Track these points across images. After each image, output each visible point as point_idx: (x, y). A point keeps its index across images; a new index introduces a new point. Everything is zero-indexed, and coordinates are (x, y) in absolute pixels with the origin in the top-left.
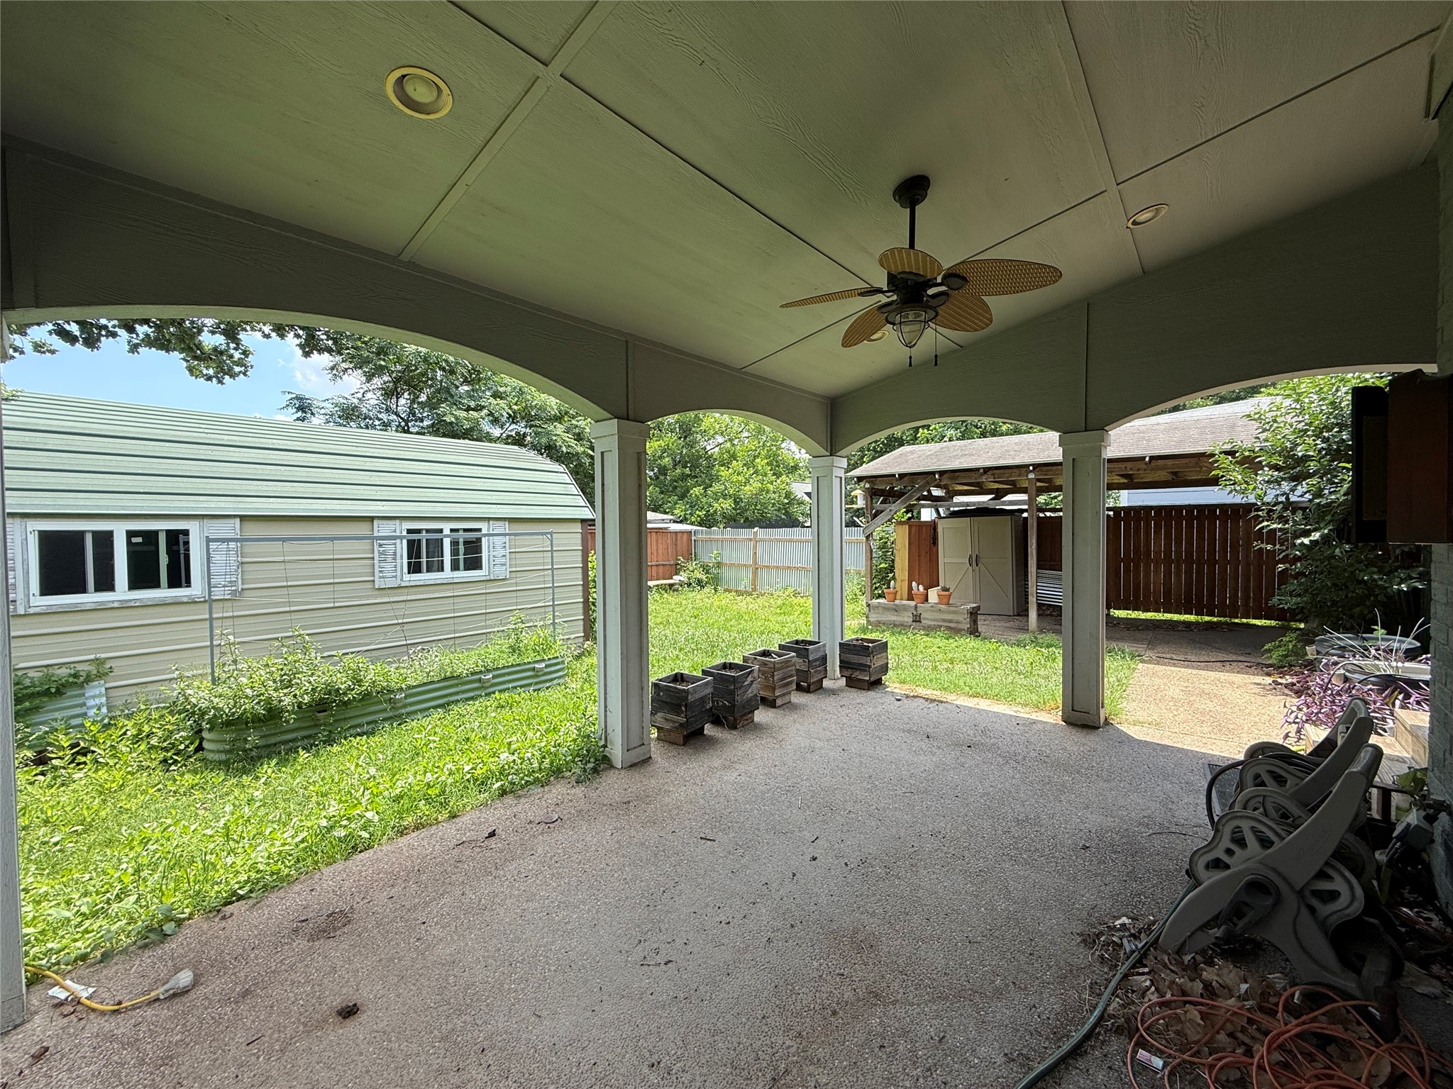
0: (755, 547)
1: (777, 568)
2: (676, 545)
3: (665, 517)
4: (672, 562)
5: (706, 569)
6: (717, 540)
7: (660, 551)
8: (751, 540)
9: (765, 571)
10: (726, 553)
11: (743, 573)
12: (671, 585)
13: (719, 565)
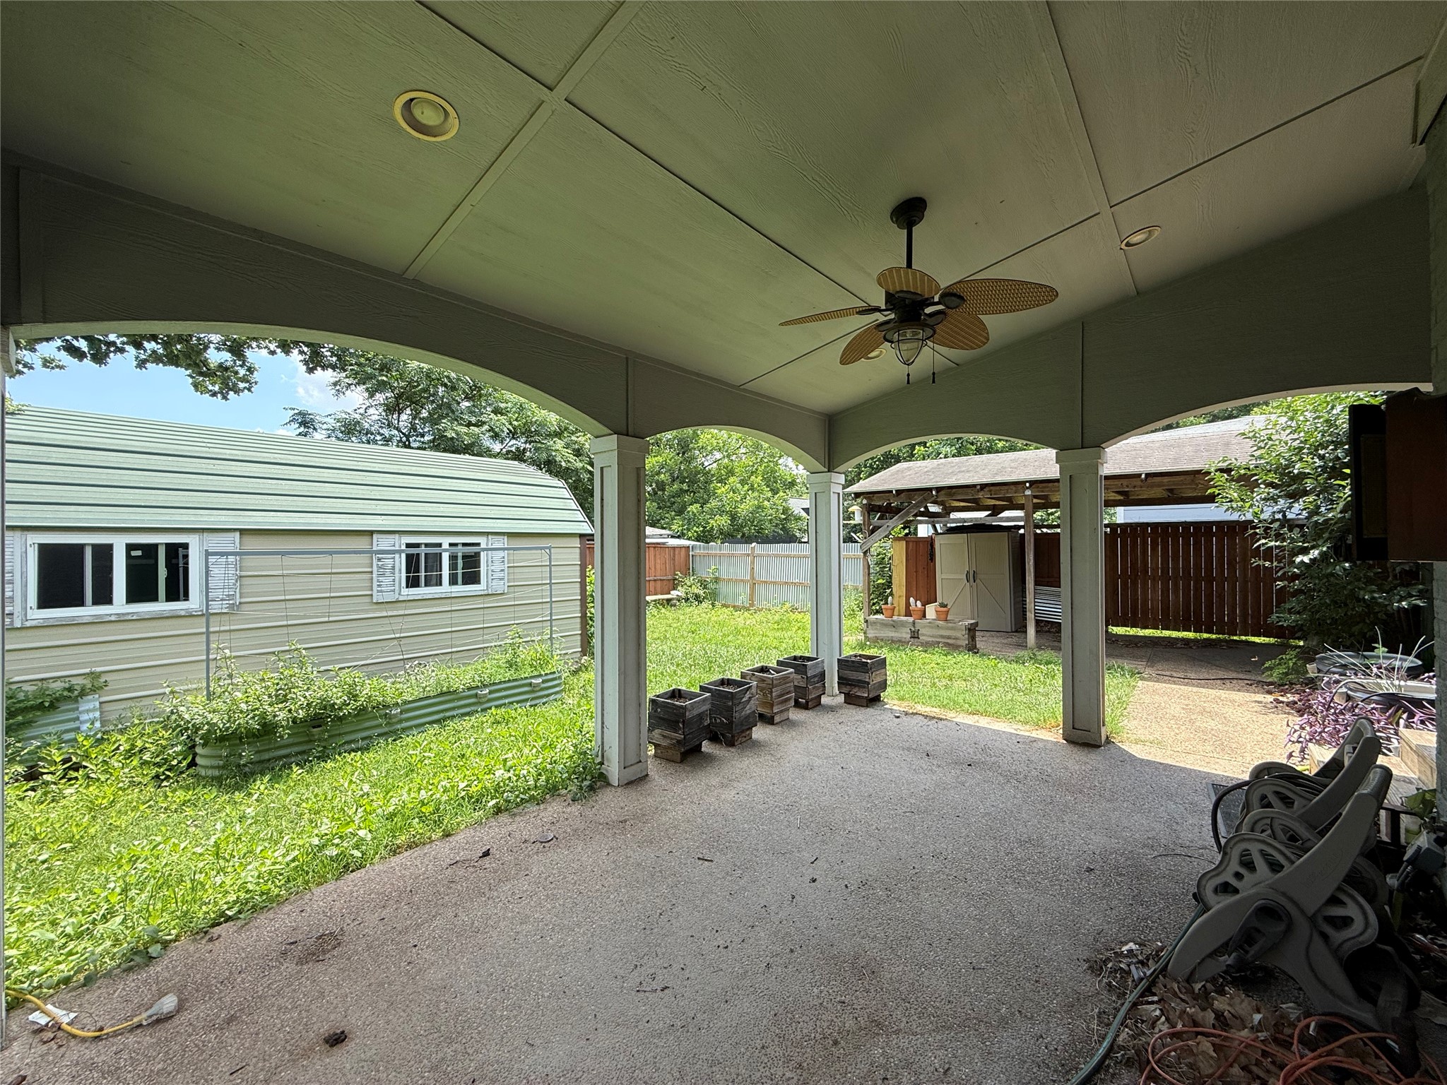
0: (753, 563)
1: (775, 583)
2: (674, 560)
3: (663, 532)
4: (670, 577)
5: (704, 585)
6: (715, 556)
7: (658, 567)
8: (748, 555)
9: (762, 587)
10: (724, 568)
11: (740, 588)
12: (669, 600)
13: (717, 580)
